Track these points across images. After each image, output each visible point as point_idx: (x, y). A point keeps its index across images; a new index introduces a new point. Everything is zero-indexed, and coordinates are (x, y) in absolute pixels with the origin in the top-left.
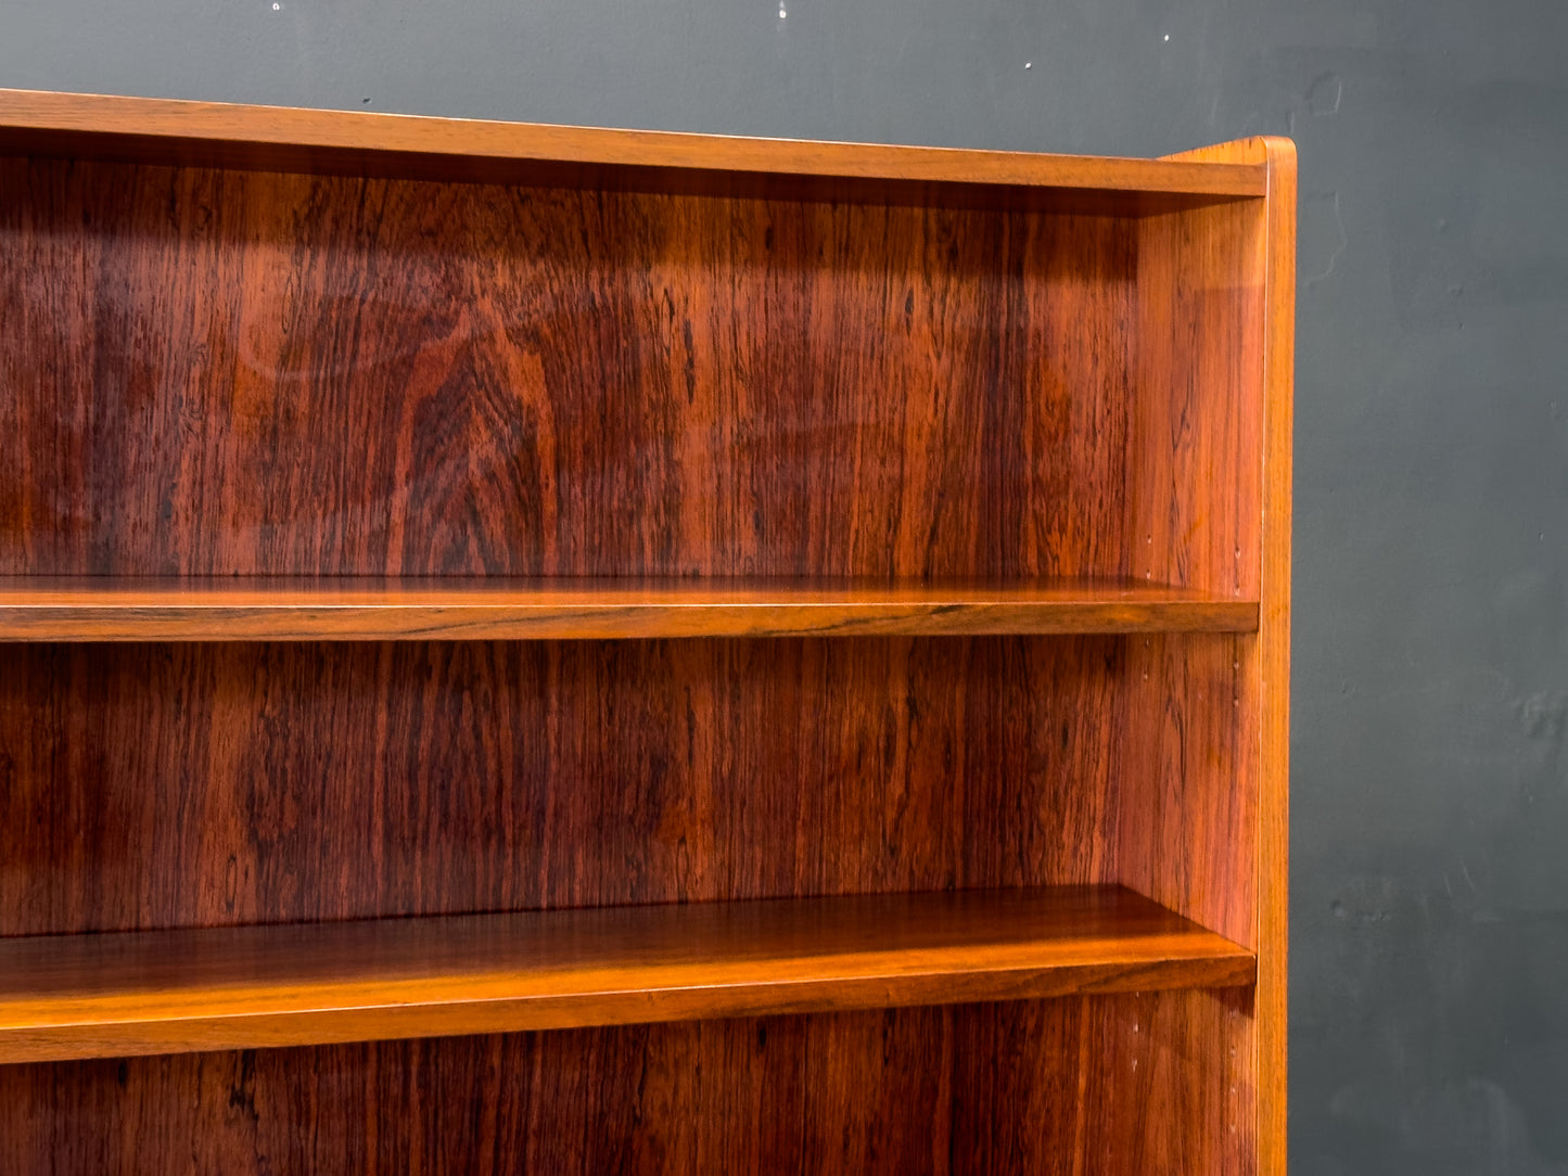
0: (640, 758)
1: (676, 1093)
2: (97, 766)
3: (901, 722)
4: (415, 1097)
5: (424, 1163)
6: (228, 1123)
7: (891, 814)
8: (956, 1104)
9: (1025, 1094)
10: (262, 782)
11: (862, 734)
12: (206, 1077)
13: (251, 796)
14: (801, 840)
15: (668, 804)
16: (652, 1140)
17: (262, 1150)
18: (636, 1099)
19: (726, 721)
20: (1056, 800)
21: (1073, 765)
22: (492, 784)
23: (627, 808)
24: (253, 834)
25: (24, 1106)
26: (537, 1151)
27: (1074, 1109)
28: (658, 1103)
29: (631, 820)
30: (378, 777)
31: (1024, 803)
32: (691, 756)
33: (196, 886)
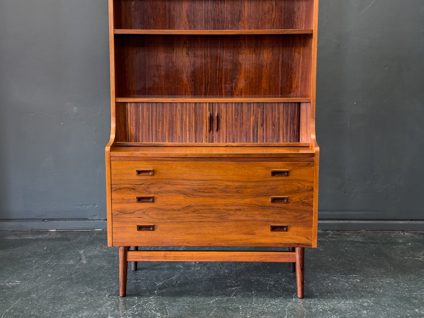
0: (237, 11)
1: (243, 57)
2: (170, 10)
3: (274, 7)
4: (209, 55)
5: (210, 64)
6: (186, 57)
7: (273, 20)
8: (282, 62)
9: (293, 60)
10: (189, 13)
11: (269, 8)
12: (183, 50)
13: (188, 14)
14: (260, 23)
15: (241, 18)
16: (240, 63)
17: (190, 61)
18: (237, 58)
19: (249, 6)
20: (297, 18)
21: (300, 13)
22: (218, 14)
23: (236, 18)
24: (188, 19)
25: (162, 53)
26: (225, 64)
27: (300, 63)
28: (240, 59)
29: (236, 19)
30: (203, 12)
31: (293, 18)
32: (244, 11)
33: (181, 26)
